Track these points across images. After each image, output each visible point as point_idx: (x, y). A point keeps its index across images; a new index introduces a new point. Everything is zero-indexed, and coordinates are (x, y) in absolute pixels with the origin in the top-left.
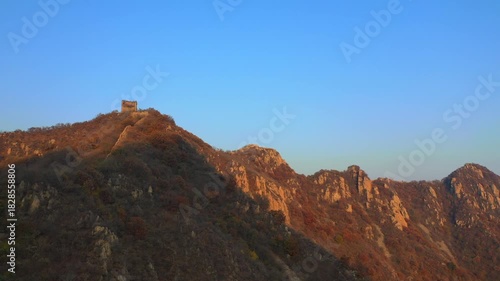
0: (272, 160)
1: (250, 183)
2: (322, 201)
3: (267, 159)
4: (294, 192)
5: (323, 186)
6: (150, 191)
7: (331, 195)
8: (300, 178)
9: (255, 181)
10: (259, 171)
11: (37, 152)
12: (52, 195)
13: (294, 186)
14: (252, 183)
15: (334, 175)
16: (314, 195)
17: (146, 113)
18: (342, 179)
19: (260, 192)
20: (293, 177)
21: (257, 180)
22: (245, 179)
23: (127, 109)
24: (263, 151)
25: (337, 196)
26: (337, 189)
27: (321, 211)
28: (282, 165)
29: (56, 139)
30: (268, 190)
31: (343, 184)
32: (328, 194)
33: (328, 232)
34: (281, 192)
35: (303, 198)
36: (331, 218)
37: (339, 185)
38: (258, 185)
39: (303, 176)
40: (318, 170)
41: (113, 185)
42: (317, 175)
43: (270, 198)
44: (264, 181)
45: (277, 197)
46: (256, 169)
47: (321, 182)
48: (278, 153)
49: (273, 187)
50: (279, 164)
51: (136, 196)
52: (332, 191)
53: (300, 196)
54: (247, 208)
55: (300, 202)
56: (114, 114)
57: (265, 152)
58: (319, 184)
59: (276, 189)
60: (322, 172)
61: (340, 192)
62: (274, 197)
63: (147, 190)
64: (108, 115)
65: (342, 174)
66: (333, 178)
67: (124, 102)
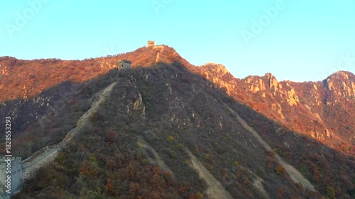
0: (221, 71)
2: (249, 92)
3: (219, 70)
4: (234, 87)
5: (250, 84)
7: (254, 89)
8: (237, 80)
11: (114, 66)
13: (234, 84)
15: (256, 78)
16: (245, 89)
18: (261, 80)
20: (233, 80)
23: (150, 45)
25: (257, 89)
26: (258, 85)
27: (248, 97)
28: (227, 73)
31: (261, 83)
32: (252, 88)
36: (253, 100)
37: (259, 83)
39: (239, 79)
42: (247, 78)
46: (213, 75)
47: (249, 82)
48: (224, 67)
50: (225, 73)
52: (255, 86)
53: (237, 89)
55: (237, 91)
56: (145, 48)
57: (217, 66)
58: (247, 83)
60: (250, 77)
61: (259, 87)
63: (175, 76)
65: (261, 78)
66: (256, 80)
67: (149, 41)
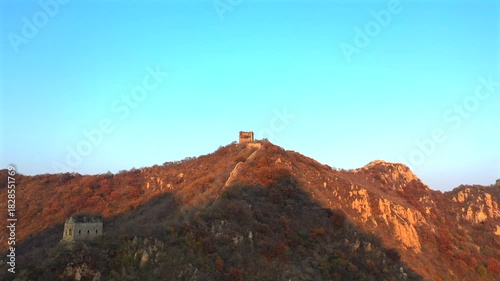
0: (401, 176)
1: (372, 206)
2: (463, 222)
3: (395, 176)
4: (428, 212)
5: (465, 205)
6: (251, 236)
7: (474, 215)
8: (435, 195)
9: (377, 204)
10: (384, 190)
11: (169, 186)
12: (159, 249)
13: (428, 205)
14: (374, 206)
15: (477, 191)
16: (453, 215)
17: (259, 145)
18: (488, 196)
19: (384, 217)
20: (426, 194)
21: (381, 202)
22: (366, 203)
23: (244, 140)
24: (390, 167)
25: (481, 216)
26: (482, 207)
27: (461, 233)
28: (414, 181)
29: (184, 172)
30: (393, 213)
31: (489, 202)
32: (470, 213)
33: (468, 261)
34: (410, 214)
35: (439, 219)
36: (475, 242)
37: (484, 203)
38: (382, 208)
39: (439, 192)
40: (457, 186)
41: (216, 231)
42: (456, 192)
43: (396, 222)
44: (388, 204)
45: (404, 221)
46: (381, 189)
47: (461, 199)
48: (407, 169)
49: (400, 210)
50: (409, 180)
51: (236, 242)
52: (476, 210)
53: (435, 216)
54: (357, 246)
55: (435, 223)
56: (233, 145)
57: (392, 167)
58: (458, 202)
59: (402, 212)
60: (462, 188)
61: (486, 211)
62: (400, 221)
63: (248, 235)
64: (228, 146)
65: (488, 189)
66: (476, 195)
67: (241, 133)
